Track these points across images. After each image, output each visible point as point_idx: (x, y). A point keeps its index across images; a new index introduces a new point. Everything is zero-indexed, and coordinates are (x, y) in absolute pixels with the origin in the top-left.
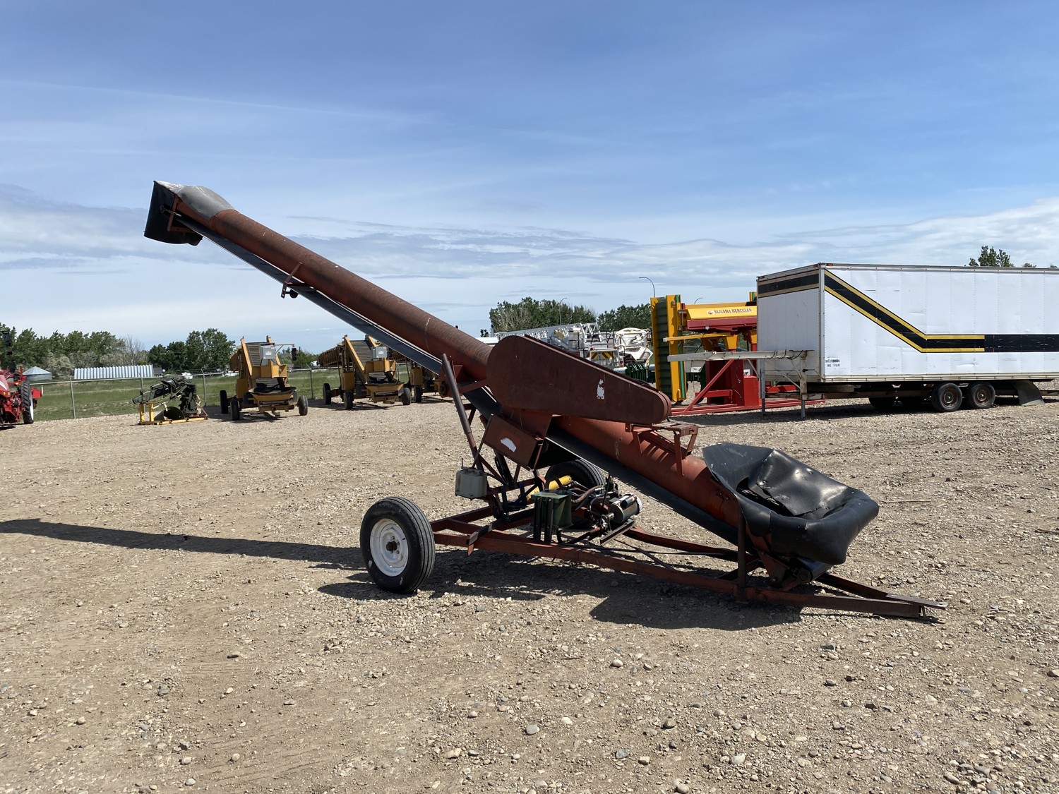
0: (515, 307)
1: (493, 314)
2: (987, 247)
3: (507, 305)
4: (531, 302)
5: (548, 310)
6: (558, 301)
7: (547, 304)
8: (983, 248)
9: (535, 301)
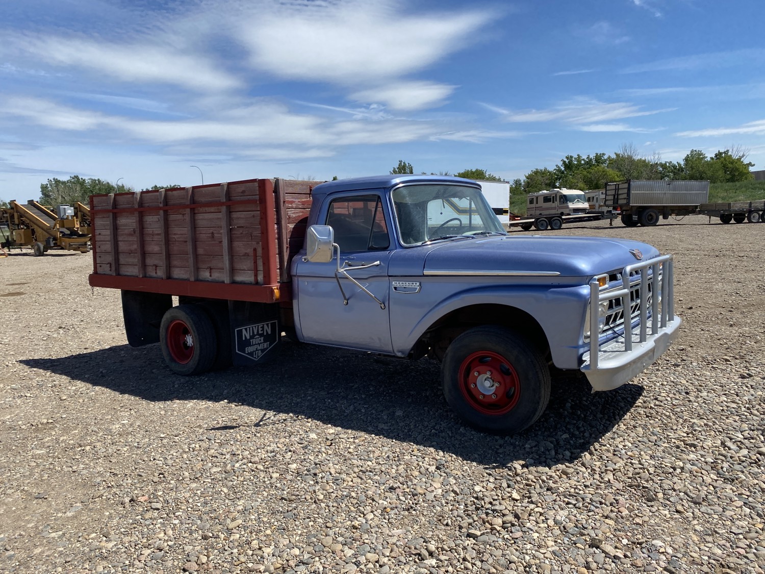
0: (64, 183)
1: (44, 188)
2: (401, 161)
3: (57, 182)
4: (78, 179)
5: (94, 186)
6: (102, 179)
7: (94, 181)
8: (400, 161)
9: (82, 179)
